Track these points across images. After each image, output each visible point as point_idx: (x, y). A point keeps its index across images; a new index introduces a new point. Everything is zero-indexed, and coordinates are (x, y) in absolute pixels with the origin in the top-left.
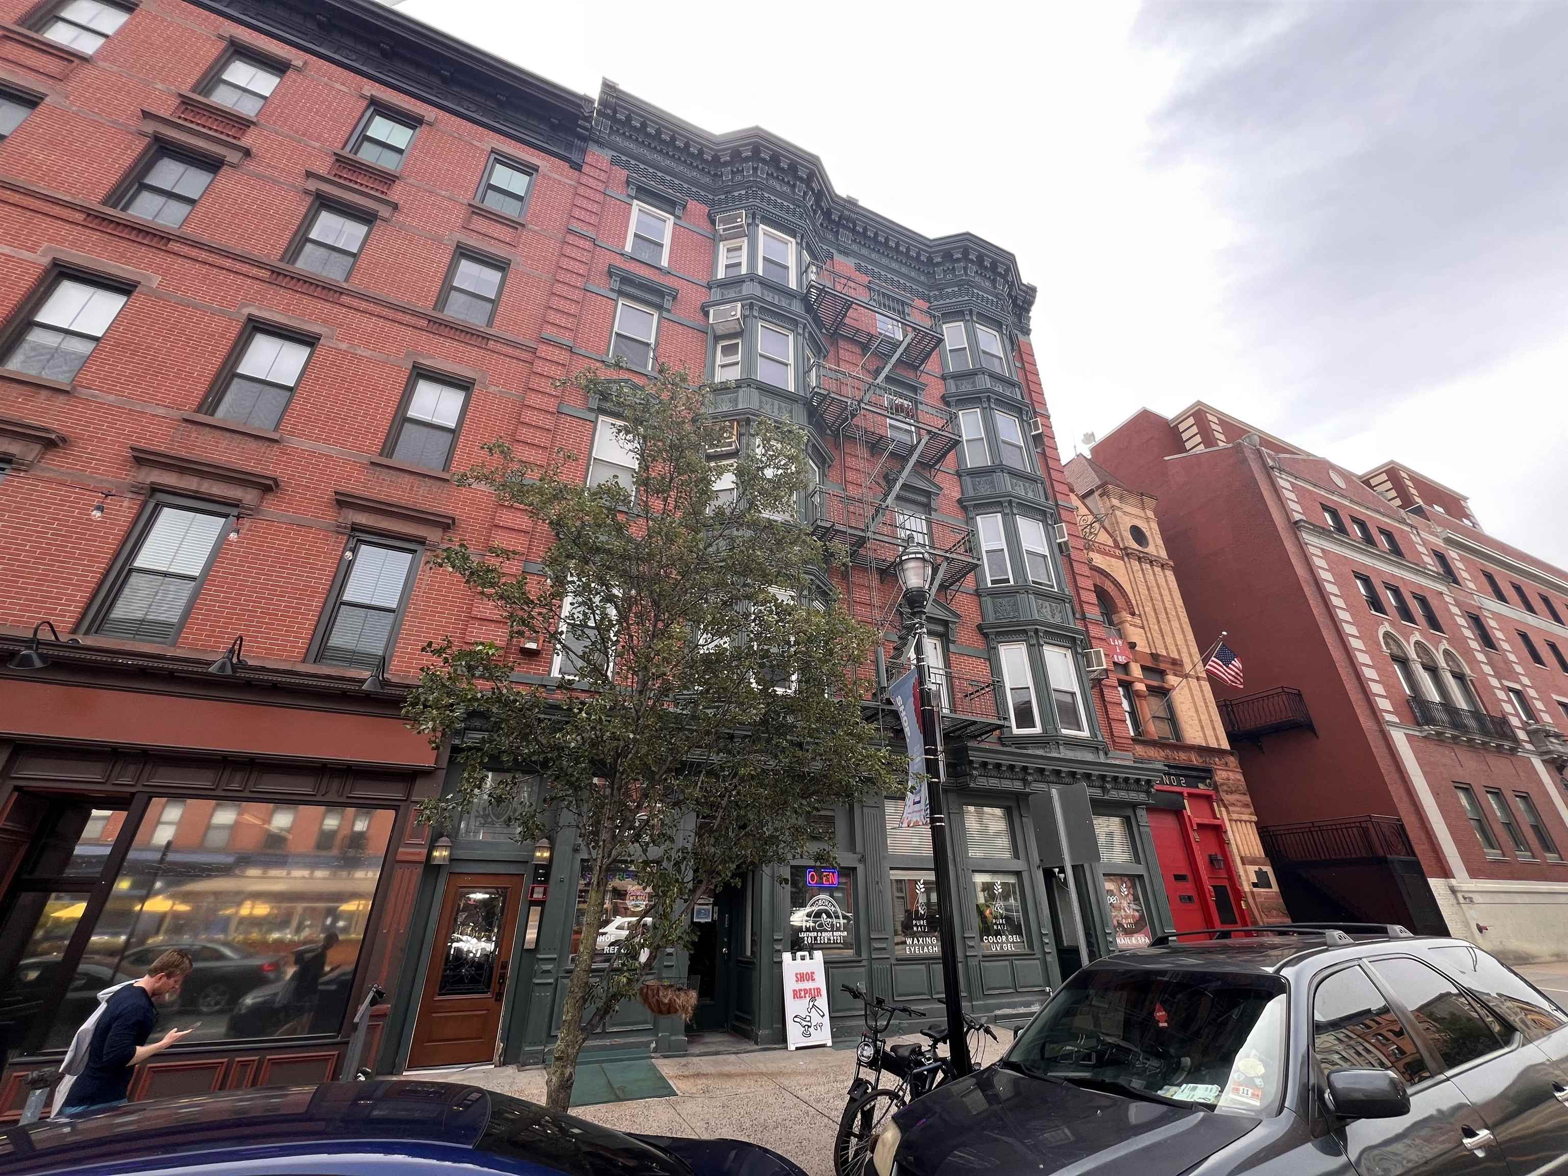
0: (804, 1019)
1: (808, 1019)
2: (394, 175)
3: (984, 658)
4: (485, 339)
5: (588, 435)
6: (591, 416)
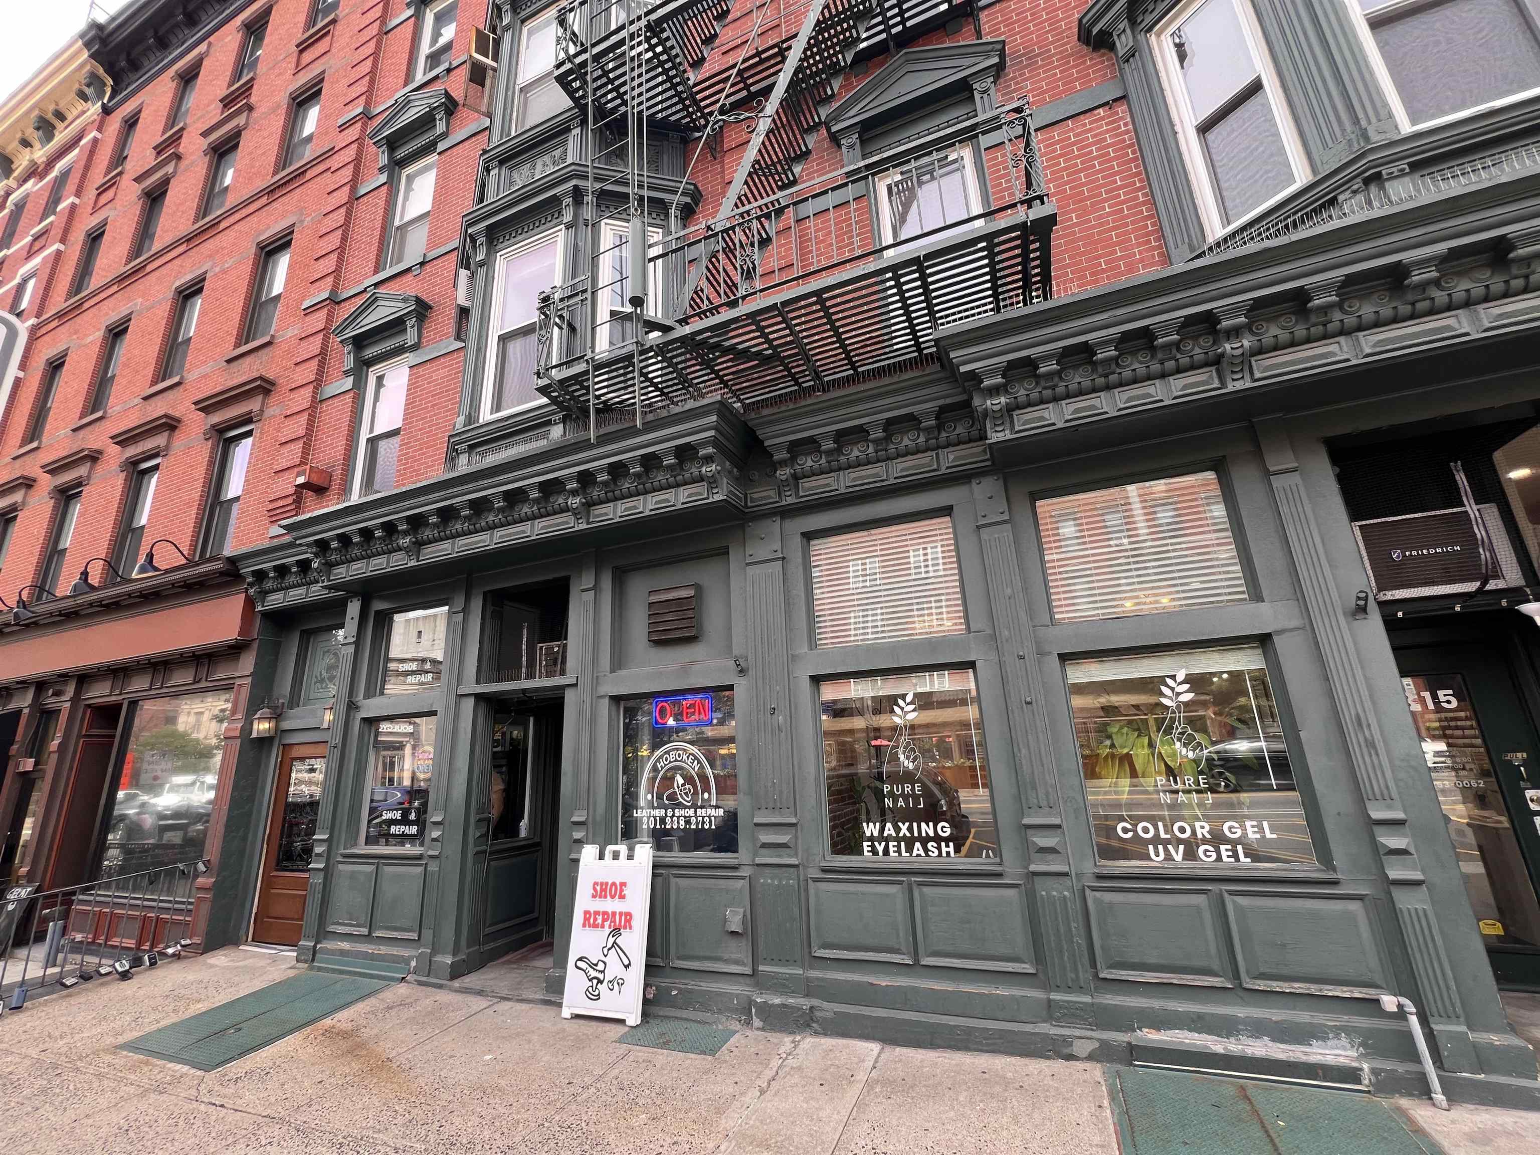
0: (593, 966)
1: (601, 967)
2: (252, 79)
3: (1107, 103)
4: (303, 173)
5: (382, 203)
6: (383, 178)
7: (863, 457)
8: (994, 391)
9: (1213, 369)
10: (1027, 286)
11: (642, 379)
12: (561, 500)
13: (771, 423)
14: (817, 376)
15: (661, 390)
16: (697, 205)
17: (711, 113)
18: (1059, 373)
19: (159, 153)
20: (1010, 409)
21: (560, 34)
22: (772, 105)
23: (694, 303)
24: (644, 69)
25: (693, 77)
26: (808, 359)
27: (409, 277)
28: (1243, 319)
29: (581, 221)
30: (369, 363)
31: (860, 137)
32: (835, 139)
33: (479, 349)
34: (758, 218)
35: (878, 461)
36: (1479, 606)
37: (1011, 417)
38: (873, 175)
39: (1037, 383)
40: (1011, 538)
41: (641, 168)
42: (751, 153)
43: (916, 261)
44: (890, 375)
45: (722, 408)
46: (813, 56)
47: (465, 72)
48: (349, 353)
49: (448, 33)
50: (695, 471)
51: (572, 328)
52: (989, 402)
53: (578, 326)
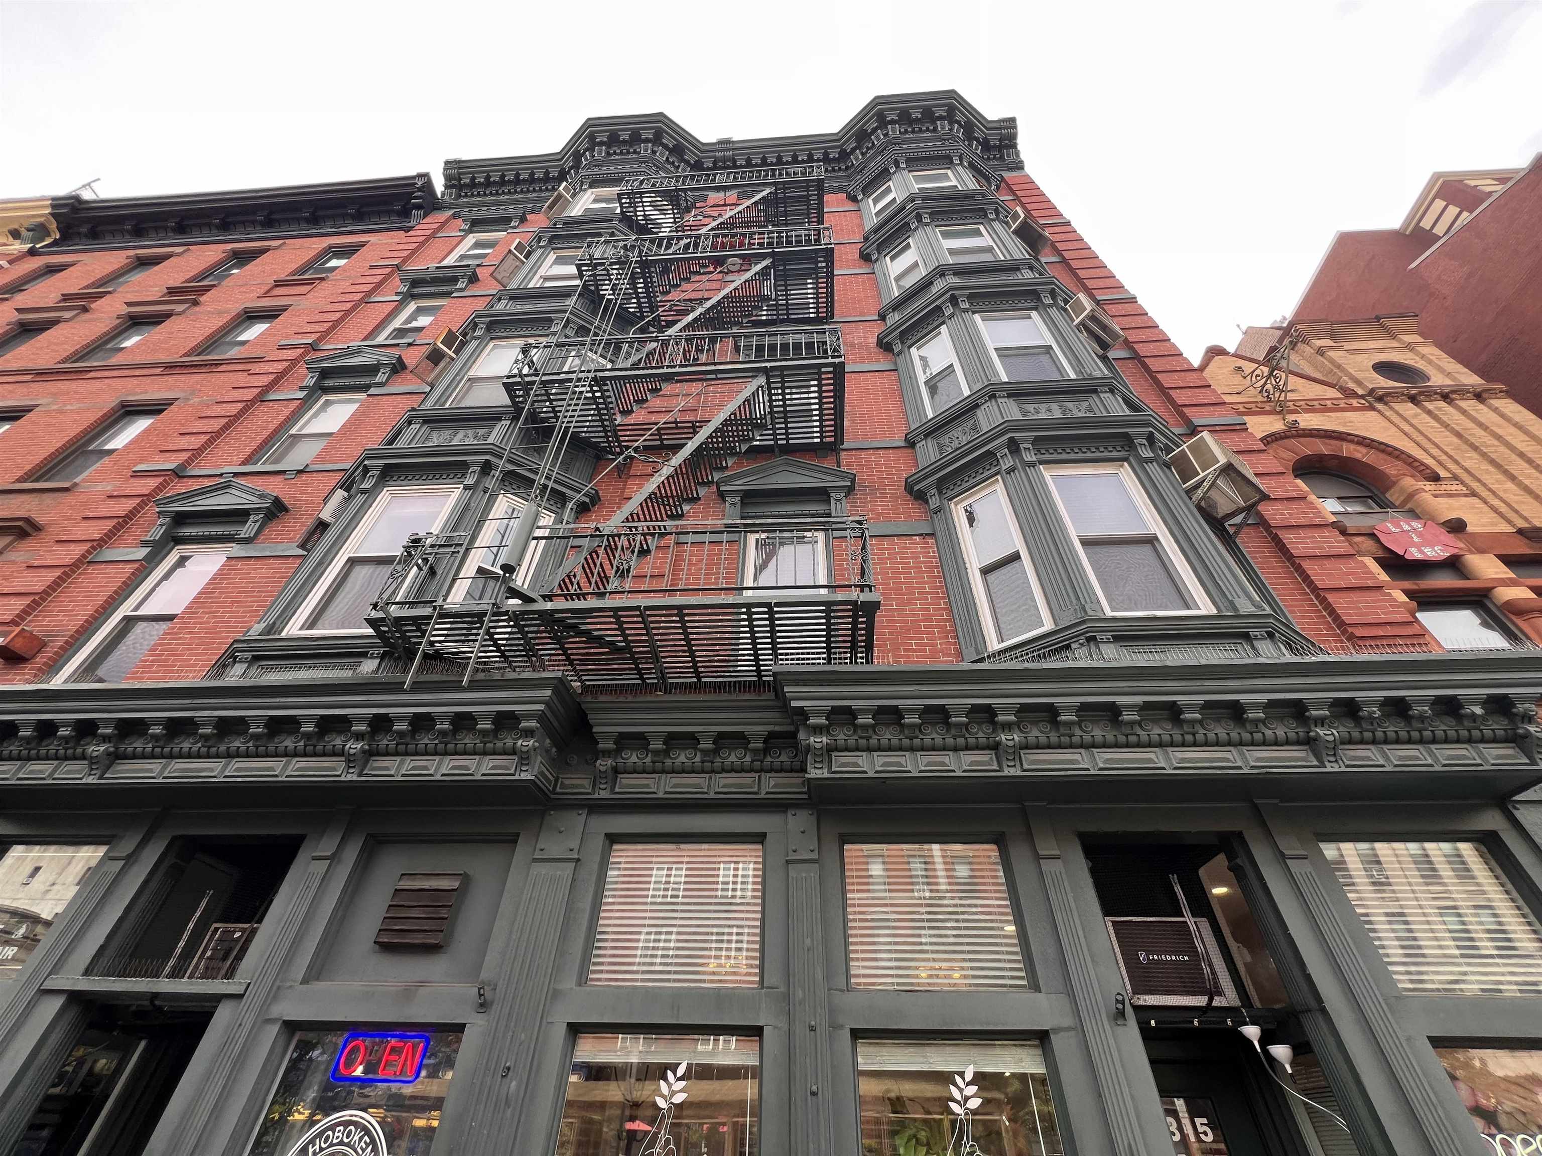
2: (214, 286)
3: (922, 535)
4: (216, 365)
5: (287, 412)
6: (301, 395)
7: (688, 764)
8: (818, 730)
9: (993, 752)
10: (854, 648)
11: (487, 637)
12: (338, 742)
13: (605, 710)
14: (663, 676)
15: (502, 652)
16: (594, 505)
17: (627, 448)
18: (873, 727)
19: (64, 300)
20: (830, 750)
21: (519, 358)
22: (677, 460)
23: (563, 585)
24: (581, 402)
25: (619, 419)
26: (656, 659)
27: (279, 478)
28: (1013, 718)
29: (481, 487)
30: (180, 541)
31: (742, 500)
32: (722, 496)
33: (320, 563)
34: (644, 535)
35: (703, 772)
36: (1211, 1022)
37: (830, 757)
38: (746, 532)
39: (855, 731)
40: (817, 877)
41: (553, 465)
42: (651, 486)
43: (768, 605)
44: (730, 692)
45: (560, 686)
46: (717, 437)
47: (426, 350)
48: (161, 525)
49: (423, 321)
50: (509, 742)
51: (432, 572)
52: (812, 739)
53: (439, 572)
